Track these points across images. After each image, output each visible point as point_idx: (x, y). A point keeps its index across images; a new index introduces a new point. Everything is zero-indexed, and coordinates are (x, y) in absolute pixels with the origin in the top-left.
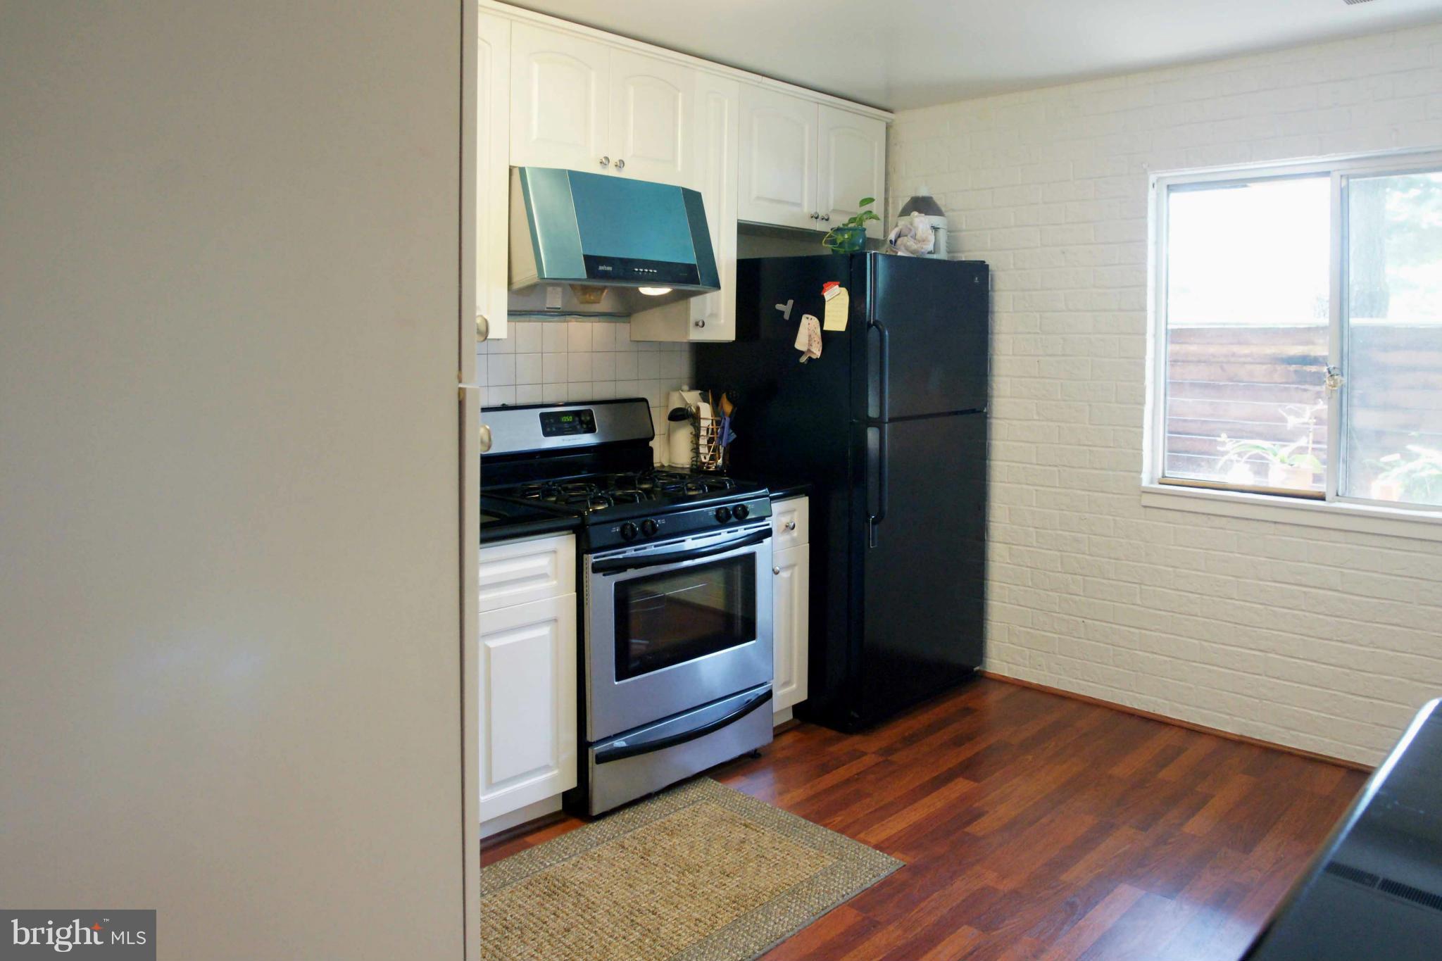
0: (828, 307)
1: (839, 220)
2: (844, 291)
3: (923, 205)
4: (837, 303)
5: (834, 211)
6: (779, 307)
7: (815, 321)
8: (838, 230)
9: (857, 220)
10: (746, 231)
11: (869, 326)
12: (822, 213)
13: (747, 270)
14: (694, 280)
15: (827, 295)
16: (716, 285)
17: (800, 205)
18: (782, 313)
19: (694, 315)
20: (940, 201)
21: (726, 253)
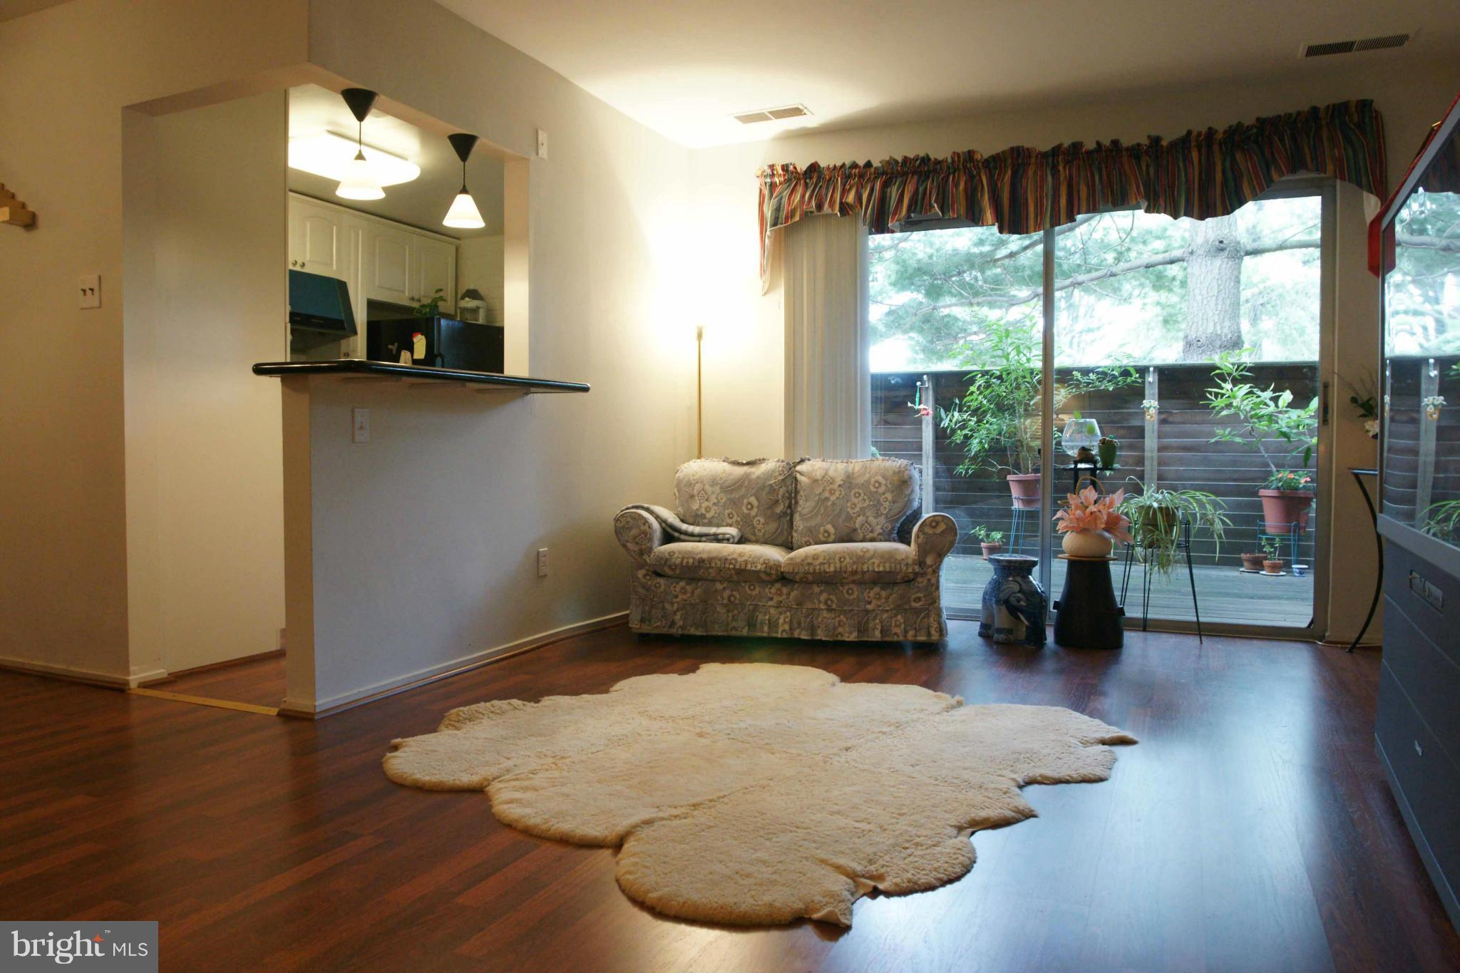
0: (415, 346)
1: (427, 301)
2: (423, 337)
3: (473, 294)
4: (420, 343)
5: (424, 296)
6: (390, 347)
7: (408, 354)
8: (423, 306)
9: (435, 301)
10: (372, 305)
11: (436, 356)
12: (416, 297)
13: (372, 327)
14: (343, 328)
15: (415, 340)
16: (355, 333)
17: (403, 292)
18: (391, 350)
19: (343, 349)
20: (482, 292)
21: (360, 316)
